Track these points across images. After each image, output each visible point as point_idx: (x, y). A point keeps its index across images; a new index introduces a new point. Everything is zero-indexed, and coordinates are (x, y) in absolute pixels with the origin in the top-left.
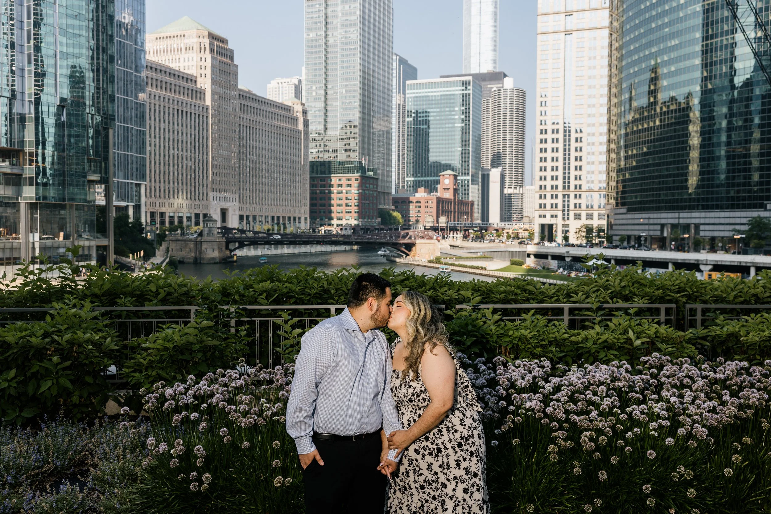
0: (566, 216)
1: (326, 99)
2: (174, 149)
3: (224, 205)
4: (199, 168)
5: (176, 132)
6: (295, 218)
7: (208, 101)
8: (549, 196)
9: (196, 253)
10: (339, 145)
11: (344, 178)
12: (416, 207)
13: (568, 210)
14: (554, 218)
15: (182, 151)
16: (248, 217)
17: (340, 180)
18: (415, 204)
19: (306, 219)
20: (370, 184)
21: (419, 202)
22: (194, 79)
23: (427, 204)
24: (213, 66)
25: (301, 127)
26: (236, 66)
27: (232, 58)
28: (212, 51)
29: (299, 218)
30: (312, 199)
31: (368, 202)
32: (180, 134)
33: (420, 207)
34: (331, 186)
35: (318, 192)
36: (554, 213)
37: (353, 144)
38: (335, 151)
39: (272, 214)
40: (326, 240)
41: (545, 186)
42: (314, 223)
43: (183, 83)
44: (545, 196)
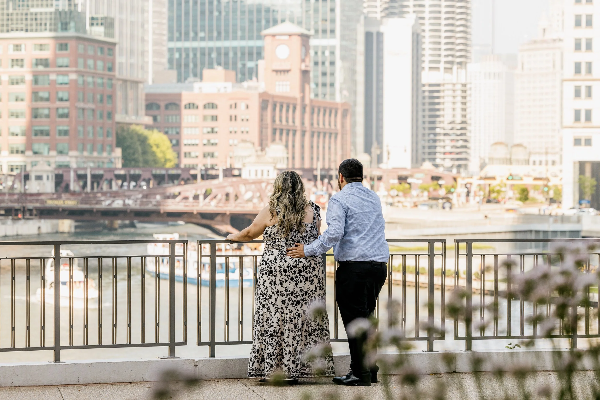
11: (30, 43)
12: (205, 118)
17: (17, 47)
18: (201, 112)
20: (95, 58)
21: (213, 106)
23: (233, 112)
31: (91, 106)
33: (215, 118)
40: (30, 206)
41: (589, 66)
44: (589, 90)
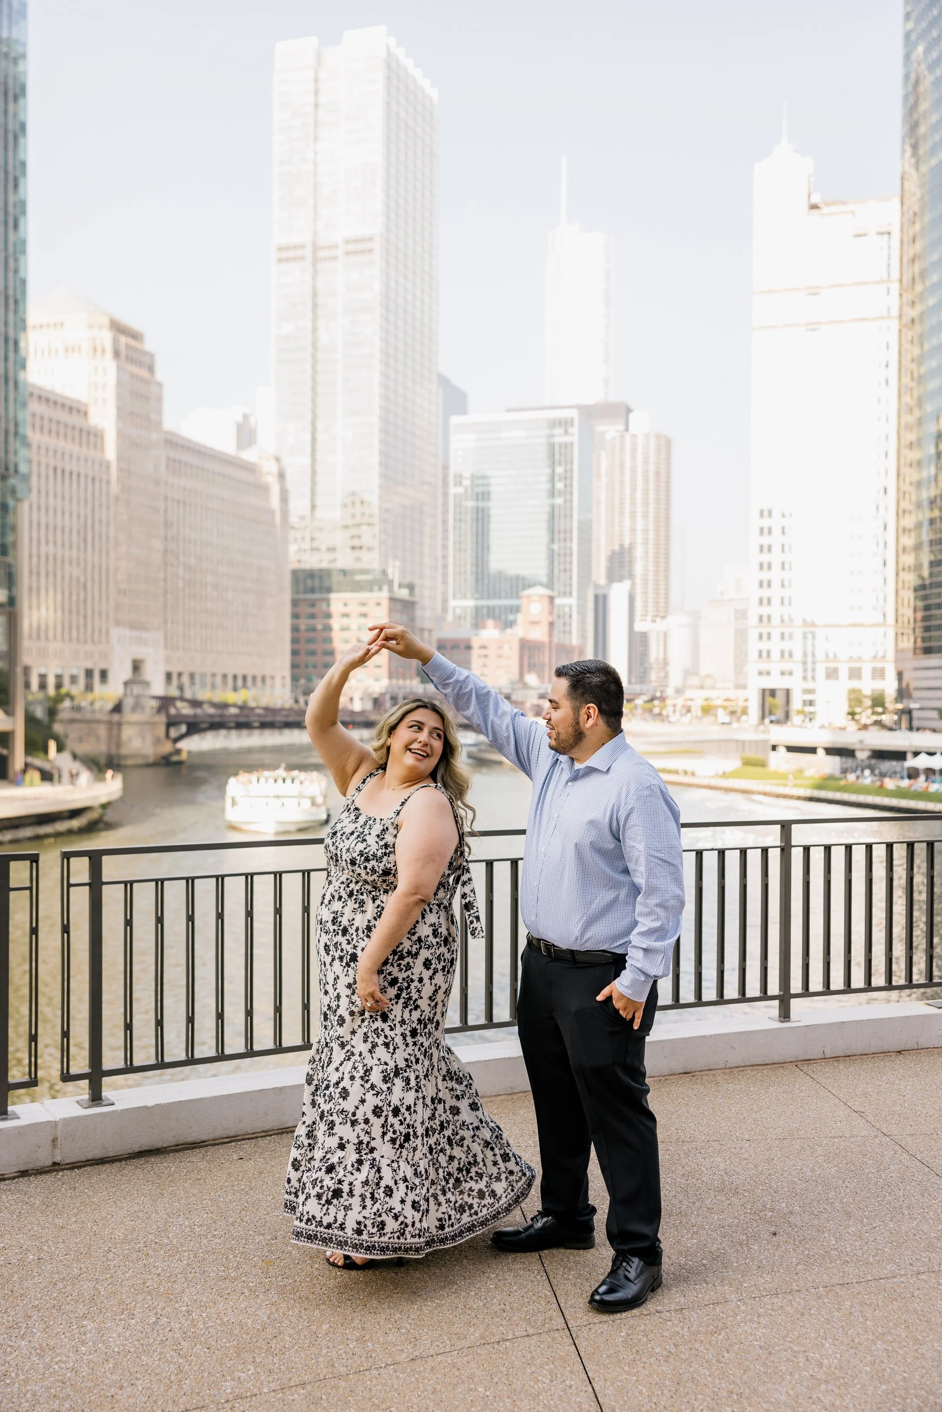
0: (809, 674)
1: (314, 451)
2: (47, 542)
3: (139, 652)
4: (93, 581)
5: (51, 511)
6: (263, 679)
7: (111, 452)
8: (776, 636)
9: (109, 745)
10: (340, 539)
11: (355, 601)
12: (482, 656)
13: (814, 663)
14: (787, 677)
15: (63, 546)
16: (180, 675)
17: (347, 604)
18: (479, 652)
19: (283, 678)
20: (401, 612)
22: (82, 408)
23: (499, 652)
24: (119, 384)
25: (275, 502)
26: (160, 385)
27: (151, 369)
28: (117, 354)
29: (272, 678)
30: (294, 641)
32: (59, 514)
34: (328, 616)
35: (303, 627)
36: (786, 666)
37: (368, 536)
38: (331, 549)
39: (224, 671)
41: (769, 617)
42: (297, 687)
43: (64, 417)
44: (769, 635)
